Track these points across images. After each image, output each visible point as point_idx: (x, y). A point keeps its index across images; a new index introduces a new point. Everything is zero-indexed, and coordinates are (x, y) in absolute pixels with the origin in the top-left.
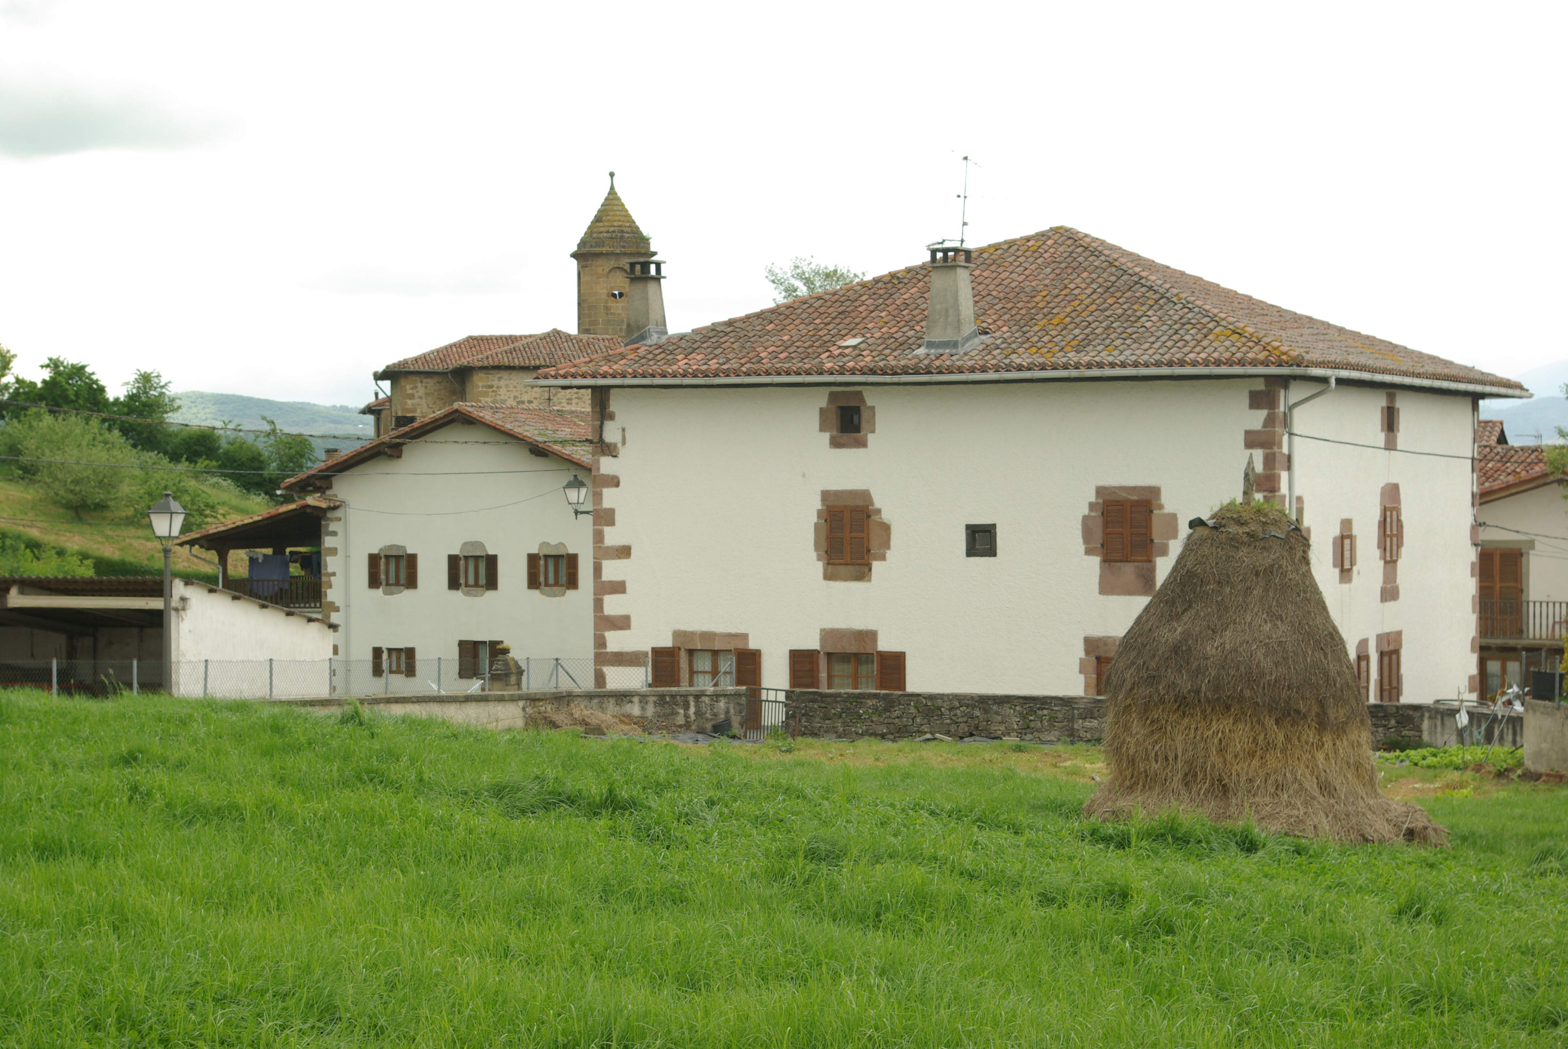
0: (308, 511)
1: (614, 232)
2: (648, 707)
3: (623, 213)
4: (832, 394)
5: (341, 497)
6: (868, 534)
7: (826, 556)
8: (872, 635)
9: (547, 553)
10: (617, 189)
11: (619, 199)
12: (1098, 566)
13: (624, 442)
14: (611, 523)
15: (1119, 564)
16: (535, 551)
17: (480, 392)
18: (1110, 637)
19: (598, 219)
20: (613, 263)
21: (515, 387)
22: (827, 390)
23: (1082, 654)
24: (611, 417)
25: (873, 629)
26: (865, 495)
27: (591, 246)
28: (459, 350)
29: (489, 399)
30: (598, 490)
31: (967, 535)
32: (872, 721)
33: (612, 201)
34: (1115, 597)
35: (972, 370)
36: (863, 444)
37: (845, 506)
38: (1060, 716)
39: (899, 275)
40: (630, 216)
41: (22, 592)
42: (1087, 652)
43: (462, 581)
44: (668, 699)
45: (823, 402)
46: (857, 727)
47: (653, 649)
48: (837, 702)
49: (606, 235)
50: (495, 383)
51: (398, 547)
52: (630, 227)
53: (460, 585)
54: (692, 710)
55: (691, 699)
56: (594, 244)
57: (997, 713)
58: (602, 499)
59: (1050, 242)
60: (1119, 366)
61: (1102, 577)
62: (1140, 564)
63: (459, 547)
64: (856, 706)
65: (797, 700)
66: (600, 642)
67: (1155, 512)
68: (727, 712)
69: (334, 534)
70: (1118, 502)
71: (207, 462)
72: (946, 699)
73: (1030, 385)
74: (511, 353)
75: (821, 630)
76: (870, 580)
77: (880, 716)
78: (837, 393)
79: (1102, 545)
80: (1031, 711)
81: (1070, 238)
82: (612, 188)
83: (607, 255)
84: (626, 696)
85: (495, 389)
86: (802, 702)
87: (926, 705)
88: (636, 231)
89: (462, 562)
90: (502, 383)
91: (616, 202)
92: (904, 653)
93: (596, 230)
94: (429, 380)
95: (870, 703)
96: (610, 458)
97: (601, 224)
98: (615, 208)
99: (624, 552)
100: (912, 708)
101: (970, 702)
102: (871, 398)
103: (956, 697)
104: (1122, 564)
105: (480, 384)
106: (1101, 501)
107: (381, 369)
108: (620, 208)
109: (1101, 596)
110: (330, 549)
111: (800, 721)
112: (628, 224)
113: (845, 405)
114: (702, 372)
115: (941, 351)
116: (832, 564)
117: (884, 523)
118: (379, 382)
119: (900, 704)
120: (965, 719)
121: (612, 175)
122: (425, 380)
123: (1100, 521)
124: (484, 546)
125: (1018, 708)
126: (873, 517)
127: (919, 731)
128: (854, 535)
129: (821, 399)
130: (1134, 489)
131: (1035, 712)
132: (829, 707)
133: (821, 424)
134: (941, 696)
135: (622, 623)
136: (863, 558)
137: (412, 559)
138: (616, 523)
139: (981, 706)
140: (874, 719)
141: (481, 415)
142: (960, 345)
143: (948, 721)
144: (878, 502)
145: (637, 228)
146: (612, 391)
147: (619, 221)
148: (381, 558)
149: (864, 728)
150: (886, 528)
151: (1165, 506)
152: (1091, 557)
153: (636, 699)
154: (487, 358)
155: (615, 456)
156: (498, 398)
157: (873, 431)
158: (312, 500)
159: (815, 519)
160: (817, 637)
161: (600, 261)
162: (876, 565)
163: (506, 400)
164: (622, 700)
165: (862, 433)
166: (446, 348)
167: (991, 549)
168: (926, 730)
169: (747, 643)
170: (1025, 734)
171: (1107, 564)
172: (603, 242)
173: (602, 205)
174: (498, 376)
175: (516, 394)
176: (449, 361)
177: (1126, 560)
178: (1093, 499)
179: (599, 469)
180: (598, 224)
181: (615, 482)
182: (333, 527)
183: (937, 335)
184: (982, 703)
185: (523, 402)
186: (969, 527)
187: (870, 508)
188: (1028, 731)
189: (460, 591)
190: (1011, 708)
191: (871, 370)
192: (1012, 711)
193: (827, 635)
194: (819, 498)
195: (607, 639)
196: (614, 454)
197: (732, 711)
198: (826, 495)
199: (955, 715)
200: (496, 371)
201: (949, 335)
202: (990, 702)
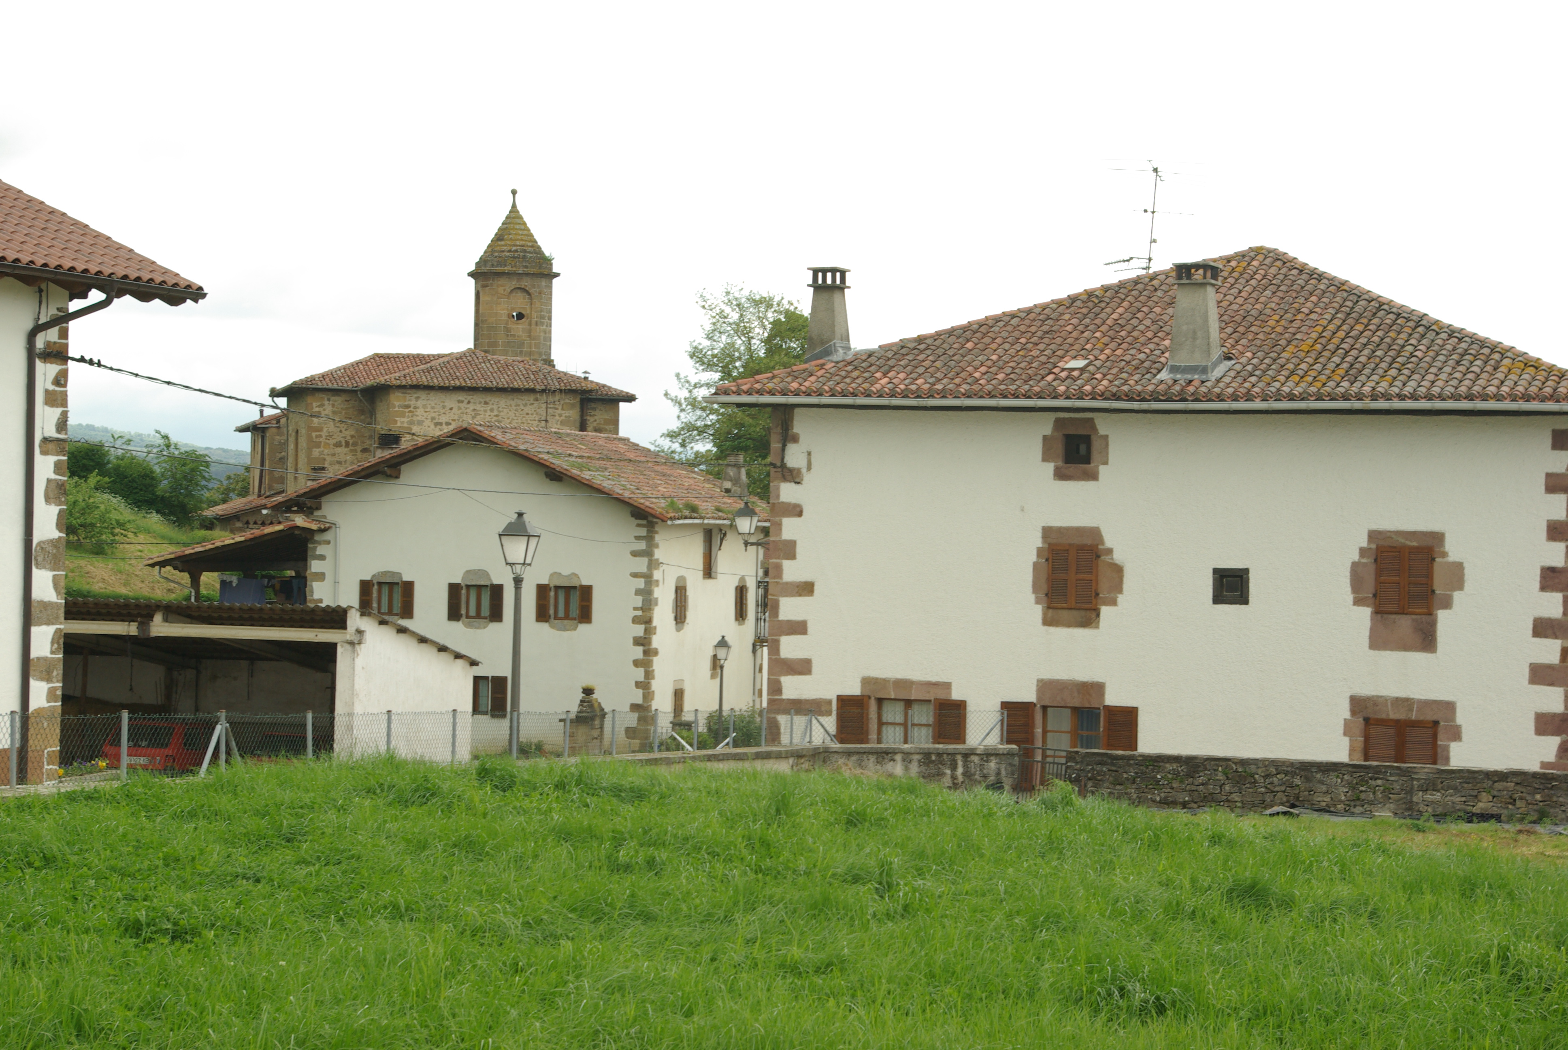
0: (297, 532)
1: (516, 251)
2: (911, 766)
3: (526, 232)
4: (1058, 421)
5: (331, 518)
6: (1097, 576)
7: (1045, 598)
8: (1098, 688)
9: (558, 584)
10: (519, 208)
11: (521, 218)
12: (1369, 618)
13: (809, 468)
14: (792, 556)
15: (1393, 616)
16: (545, 581)
17: (397, 411)
18: (1381, 697)
19: (499, 237)
20: (514, 283)
21: (433, 408)
22: (1053, 416)
23: (1347, 715)
24: (795, 439)
25: (1100, 681)
26: (1095, 533)
27: (493, 265)
28: (367, 368)
29: (406, 420)
30: (777, 519)
31: (1214, 580)
32: (1172, 788)
33: (514, 219)
34: (1388, 652)
35: (1235, 398)
36: (1093, 476)
37: (1070, 545)
38: (1397, 787)
39: (1096, 293)
40: (532, 235)
41: (166, 620)
42: (1353, 712)
43: (463, 612)
44: (933, 758)
45: (1048, 430)
46: (1154, 794)
47: (840, 698)
48: (1130, 765)
49: (508, 254)
50: (413, 403)
51: (393, 574)
52: (532, 246)
53: (461, 615)
54: (960, 770)
55: (959, 758)
56: (495, 264)
57: (1322, 782)
58: (781, 529)
59: (1255, 263)
60: (1409, 398)
61: (1372, 630)
62: (1419, 617)
63: (461, 575)
64: (1153, 770)
65: (1082, 762)
66: (775, 688)
67: (1437, 560)
68: (998, 774)
69: (322, 558)
70: (1395, 547)
71: (99, 478)
72: (1260, 765)
73: (1293, 416)
74: (428, 372)
75: (1038, 681)
76: (1097, 627)
77: (1182, 782)
78: (1064, 419)
79: (1375, 595)
80: (1362, 780)
81: (1278, 259)
82: (514, 206)
83: (508, 274)
84: (887, 754)
85: (411, 409)
86: (1088, 765)
87: (1236, 771)
88: (538, 251)
89: (464, 592)
90: (420, 403)
91: (518, 221)
92: (1137, 708)
93: (498, 248)
94: (336, 398)
95: (1169, 767)
96: (793, 484)
97: (503, 243)
98: (517, 227)
99: (806, 589)
100: (1220, 774)
101: (1289, 769)
102: (1104, 426)
103: (1273, 762)
104: (1397, 617)
105: (397, 404)
106: (1373, 546)
107: (280, 385)
108: (523, 227)
109: (1372, 651)
110: (316, 574)
111: (1085, 786)
112: (530, 244)
113: (1071, 433)
114: (913, 392)
115: (1189, 377)
116: (1053, 608)
117: (1116, 565)
118: (275, 399)
119: (1206, 769)
120: (1283, 788)
121: (514, 192)
122: (333, 398)
123: (1372, 568)
124: (488, 574)
125: (1346, 777)
126: (1102, 558)
127: (1228, 801)
128: (1081, 576)
129: (1045, 426)
130: (1413, 534)
131: (1367, 782)
132: (1121, 770)
133: (1044, 453)
134: (1255, 762)
135: (803, 667)
136: (1090, 603)
137: (408, 588)
138: (798, 556)
139: (1302, 773)
140: (1174, 785)
141: (493, 434)
142: (1209, 371)
143: (1263, 790)
144: (1109, 541)
145: (539, 248)
146: (797, 411)
147: (522, 240)
148: (373, 585)
149: (1163, 795)
150: (1119, 570)
151: (1450, 554)
152: (1361, 608)
153: (898, 757)
154: (405, 376)
155: (799, 483)
156: (415, 418)
157: (1106, 463)
158: (300, 521)
159: (1034, 558)
160: (1034, 688)
161: (502, 281)
162: (1105, 610)
163: (423, 421)
164: (884, 758)
165: (1092, 465)
166: (352, 365)
167: (1241, 596)
168: (1236, 799)
169: (950, 693)
170: (1355, 806)
171: (1379, 616)
172: (506, 261)
173: (503, 224)
174: (416, 395)
175: (433, 415)
176: (357, 379)
177: (1402, 612)
178: (1365, 544)
179: (778, 496)
180: (499, 243)
181: (797, 511)
182: (320, 550)
183: (1183, 359)
184: (1303, 770)
185: (441, 424)
186: (1216, 571)
187: (1100, 547)
188: (1358, 803)
189: (460, 622)
190: (1338, 777)
191: (1114, 395)
192: (1339, 780)
193: (1044, 686)
194: (1039, 534)
195: (783, 684)
196: (797, 480)
197: (1003, 772)
198: (1047, 532)
199: (1271, 783)
200: (414, 391)
201: (1197, 360)
202: (1314, 770)
